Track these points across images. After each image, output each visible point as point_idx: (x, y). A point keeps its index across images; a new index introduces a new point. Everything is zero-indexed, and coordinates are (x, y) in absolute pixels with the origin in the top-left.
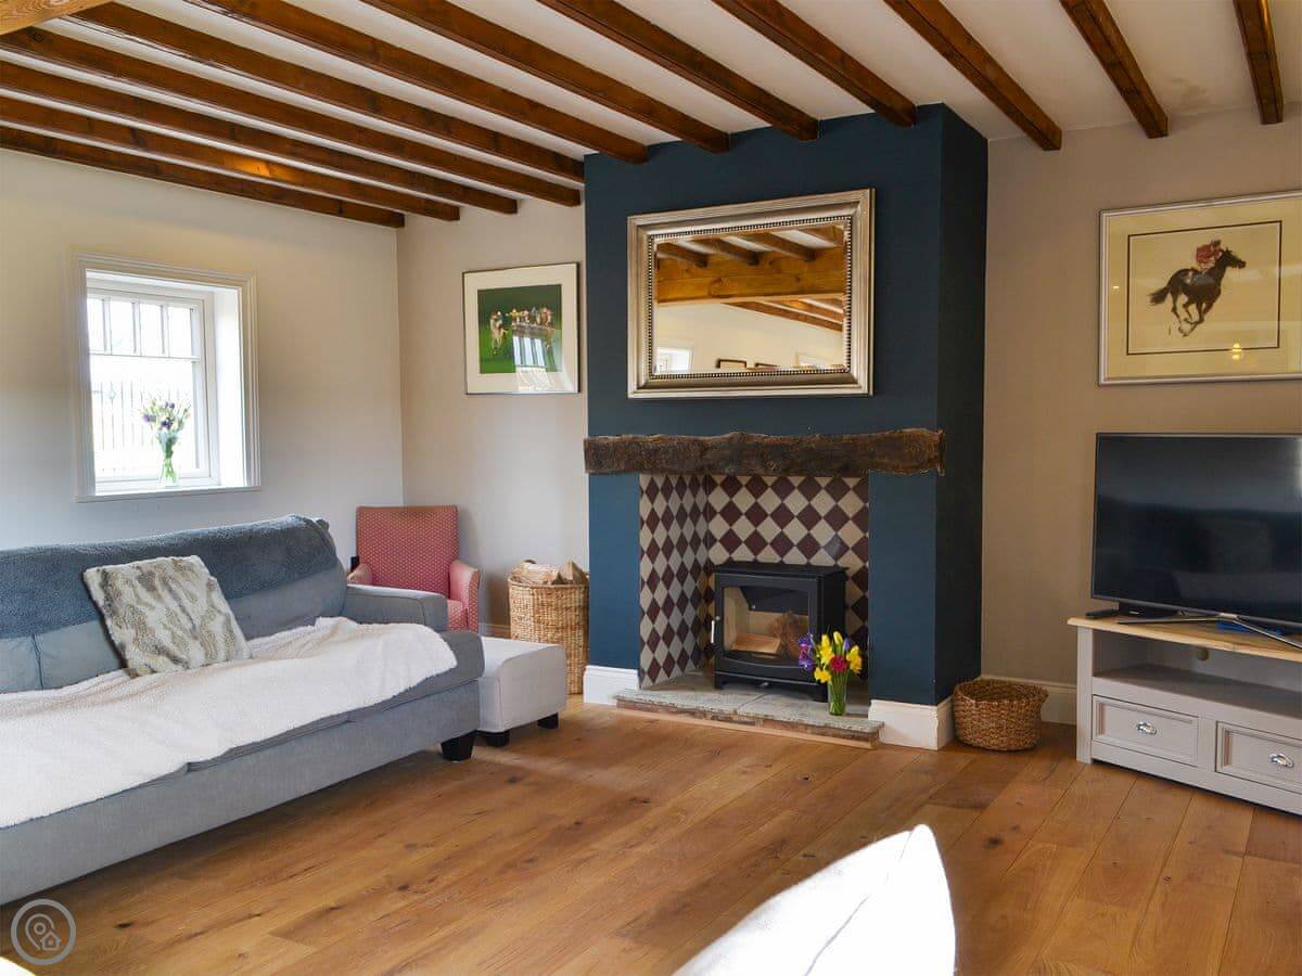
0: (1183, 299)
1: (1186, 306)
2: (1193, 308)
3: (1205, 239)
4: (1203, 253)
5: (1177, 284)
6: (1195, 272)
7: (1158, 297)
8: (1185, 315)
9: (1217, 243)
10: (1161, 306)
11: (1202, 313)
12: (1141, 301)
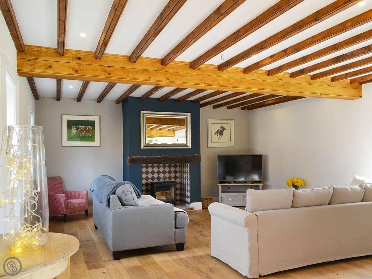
0: (219, 134)
1: (219, 135)
2: (220, 135)
3: (221, 125)
4: (221, 127)
5: (218, 132)
6: (220, 130)
7: (215, 134)
8: (219, 137)
9: (223, 126)
10: (215, 135)
11: (221, 136)
12: (213, 134)
